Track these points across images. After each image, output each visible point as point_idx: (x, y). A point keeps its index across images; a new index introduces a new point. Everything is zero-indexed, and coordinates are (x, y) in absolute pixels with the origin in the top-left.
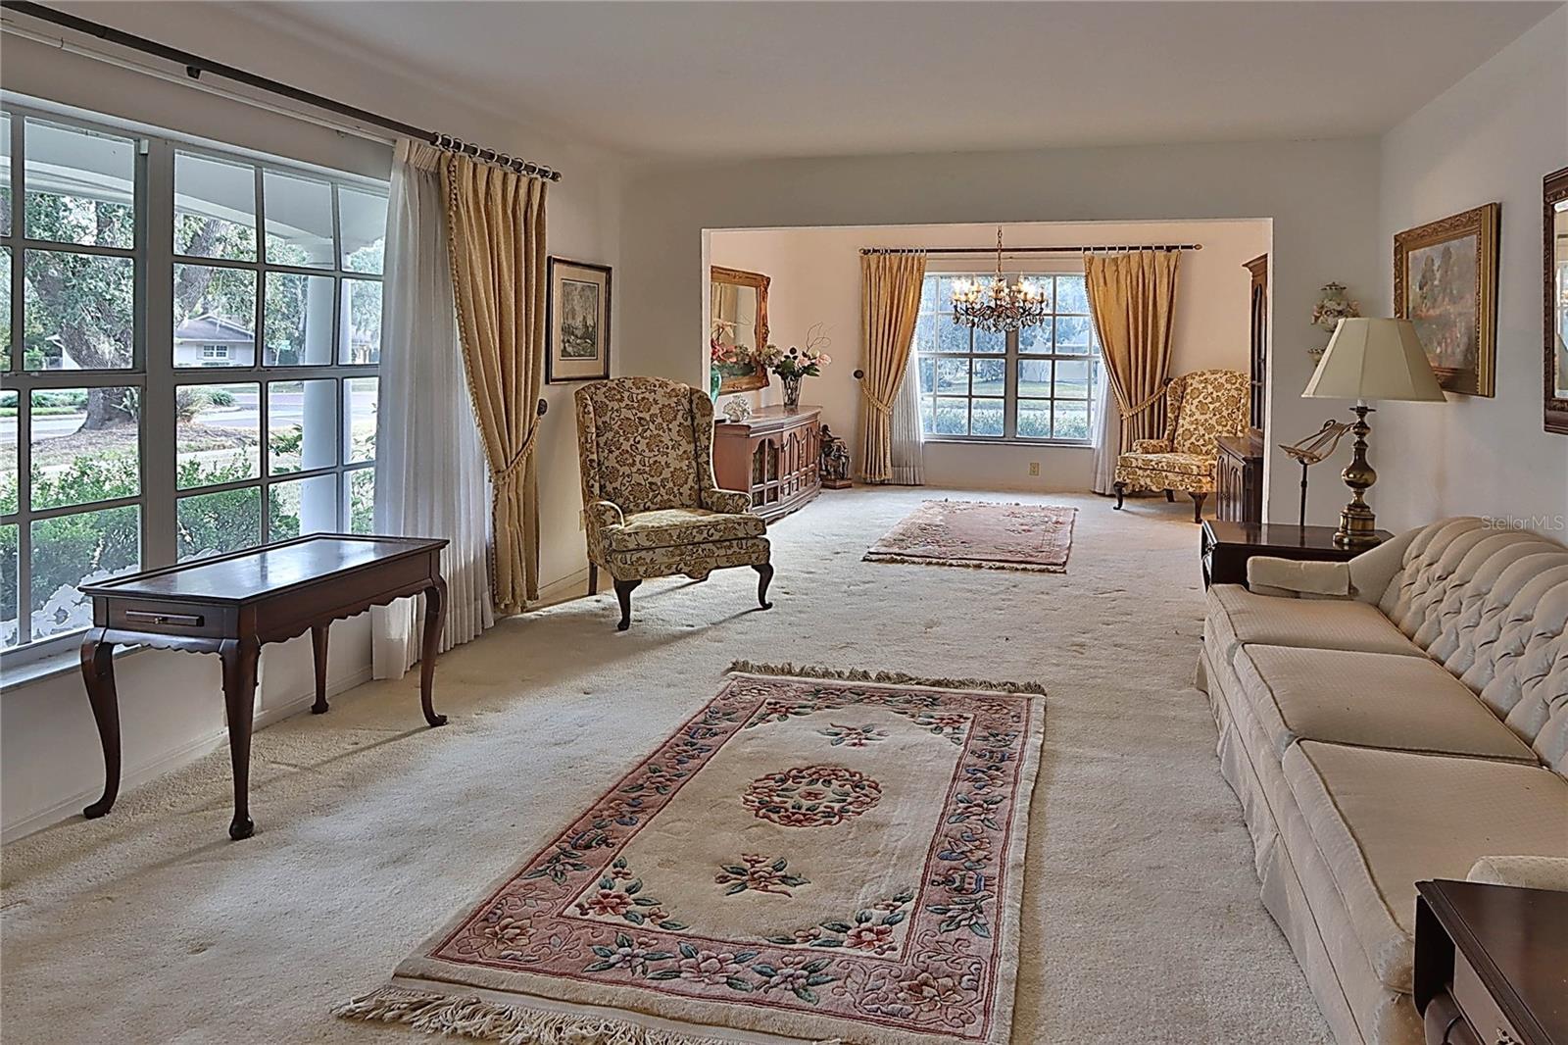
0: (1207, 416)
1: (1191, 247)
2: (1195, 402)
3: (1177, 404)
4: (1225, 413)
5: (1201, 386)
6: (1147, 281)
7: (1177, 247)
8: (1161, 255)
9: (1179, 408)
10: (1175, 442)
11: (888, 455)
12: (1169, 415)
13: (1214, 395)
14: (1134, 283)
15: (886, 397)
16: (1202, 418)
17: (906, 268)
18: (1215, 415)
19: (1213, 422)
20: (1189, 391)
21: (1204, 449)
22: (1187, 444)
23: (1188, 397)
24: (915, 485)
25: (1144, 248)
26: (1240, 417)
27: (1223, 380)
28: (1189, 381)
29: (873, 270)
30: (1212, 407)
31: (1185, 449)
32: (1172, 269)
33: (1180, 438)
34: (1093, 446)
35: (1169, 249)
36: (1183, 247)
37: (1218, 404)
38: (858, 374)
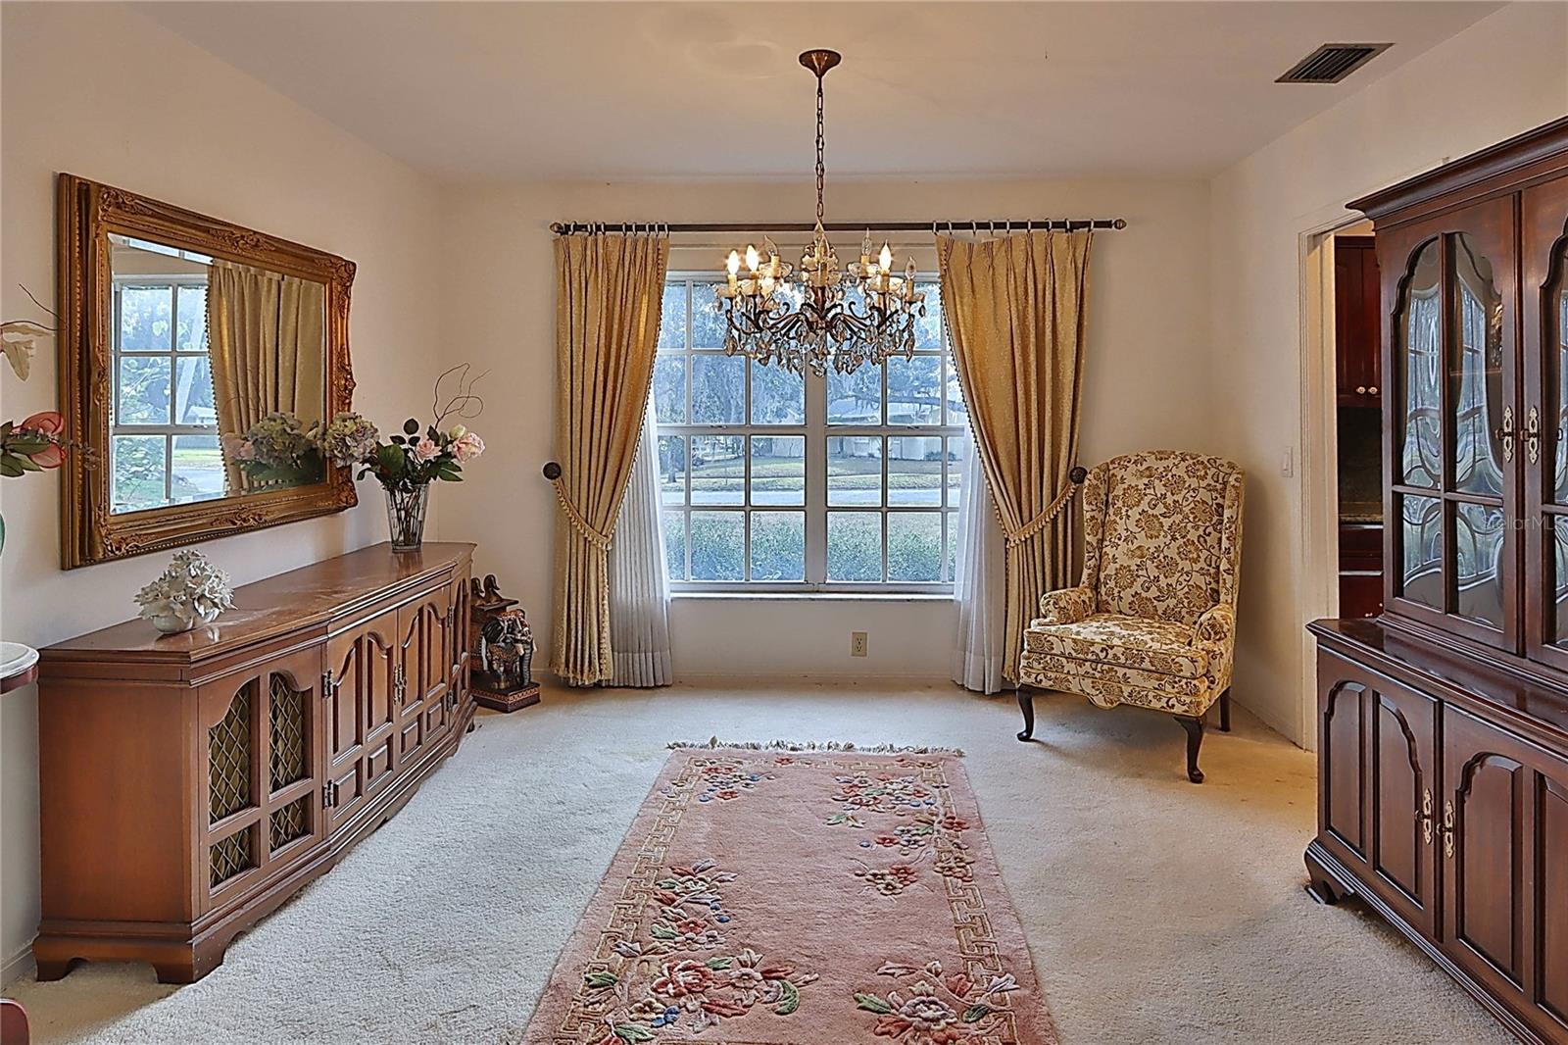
0: (1161, 541)
1: (1108, 224)
2: (1134, 513)
3: (1100, 516)
4: (1193, 536)
5: (1141, 483)
6: (1040, 287)
7: (1088, 224)
8: (1061, 237)
9: (1103, 524)
10: (1103, 590)
11: (606, 634)
12: (1088, 538)
13: (1169, 500)
14: (1021, 290)
15: (601, 515)
16: (1152, 544)
17: (633, 262)
18: (1174, 539)
19: (1172, 552)
20: (1119, 491)
21: (1161, 607)
22: (1127, 595)
23: (1120, 504)
24: (656, 687)
25: (1035, 225)
26: (1225, 544)
27: (1180, 472)
28: (1119, 473)
29: (575, 267)
30: (1167, 523)
31: (1124, 606)
32: (1080, 266)
33: (1112, 584)
34: (957, 596)
35: (1075, 226)
36: (1098, 224)
37: (1178, 518)
38: (552, 471)
